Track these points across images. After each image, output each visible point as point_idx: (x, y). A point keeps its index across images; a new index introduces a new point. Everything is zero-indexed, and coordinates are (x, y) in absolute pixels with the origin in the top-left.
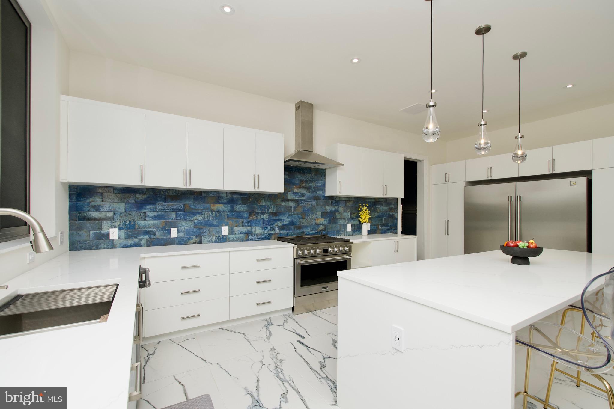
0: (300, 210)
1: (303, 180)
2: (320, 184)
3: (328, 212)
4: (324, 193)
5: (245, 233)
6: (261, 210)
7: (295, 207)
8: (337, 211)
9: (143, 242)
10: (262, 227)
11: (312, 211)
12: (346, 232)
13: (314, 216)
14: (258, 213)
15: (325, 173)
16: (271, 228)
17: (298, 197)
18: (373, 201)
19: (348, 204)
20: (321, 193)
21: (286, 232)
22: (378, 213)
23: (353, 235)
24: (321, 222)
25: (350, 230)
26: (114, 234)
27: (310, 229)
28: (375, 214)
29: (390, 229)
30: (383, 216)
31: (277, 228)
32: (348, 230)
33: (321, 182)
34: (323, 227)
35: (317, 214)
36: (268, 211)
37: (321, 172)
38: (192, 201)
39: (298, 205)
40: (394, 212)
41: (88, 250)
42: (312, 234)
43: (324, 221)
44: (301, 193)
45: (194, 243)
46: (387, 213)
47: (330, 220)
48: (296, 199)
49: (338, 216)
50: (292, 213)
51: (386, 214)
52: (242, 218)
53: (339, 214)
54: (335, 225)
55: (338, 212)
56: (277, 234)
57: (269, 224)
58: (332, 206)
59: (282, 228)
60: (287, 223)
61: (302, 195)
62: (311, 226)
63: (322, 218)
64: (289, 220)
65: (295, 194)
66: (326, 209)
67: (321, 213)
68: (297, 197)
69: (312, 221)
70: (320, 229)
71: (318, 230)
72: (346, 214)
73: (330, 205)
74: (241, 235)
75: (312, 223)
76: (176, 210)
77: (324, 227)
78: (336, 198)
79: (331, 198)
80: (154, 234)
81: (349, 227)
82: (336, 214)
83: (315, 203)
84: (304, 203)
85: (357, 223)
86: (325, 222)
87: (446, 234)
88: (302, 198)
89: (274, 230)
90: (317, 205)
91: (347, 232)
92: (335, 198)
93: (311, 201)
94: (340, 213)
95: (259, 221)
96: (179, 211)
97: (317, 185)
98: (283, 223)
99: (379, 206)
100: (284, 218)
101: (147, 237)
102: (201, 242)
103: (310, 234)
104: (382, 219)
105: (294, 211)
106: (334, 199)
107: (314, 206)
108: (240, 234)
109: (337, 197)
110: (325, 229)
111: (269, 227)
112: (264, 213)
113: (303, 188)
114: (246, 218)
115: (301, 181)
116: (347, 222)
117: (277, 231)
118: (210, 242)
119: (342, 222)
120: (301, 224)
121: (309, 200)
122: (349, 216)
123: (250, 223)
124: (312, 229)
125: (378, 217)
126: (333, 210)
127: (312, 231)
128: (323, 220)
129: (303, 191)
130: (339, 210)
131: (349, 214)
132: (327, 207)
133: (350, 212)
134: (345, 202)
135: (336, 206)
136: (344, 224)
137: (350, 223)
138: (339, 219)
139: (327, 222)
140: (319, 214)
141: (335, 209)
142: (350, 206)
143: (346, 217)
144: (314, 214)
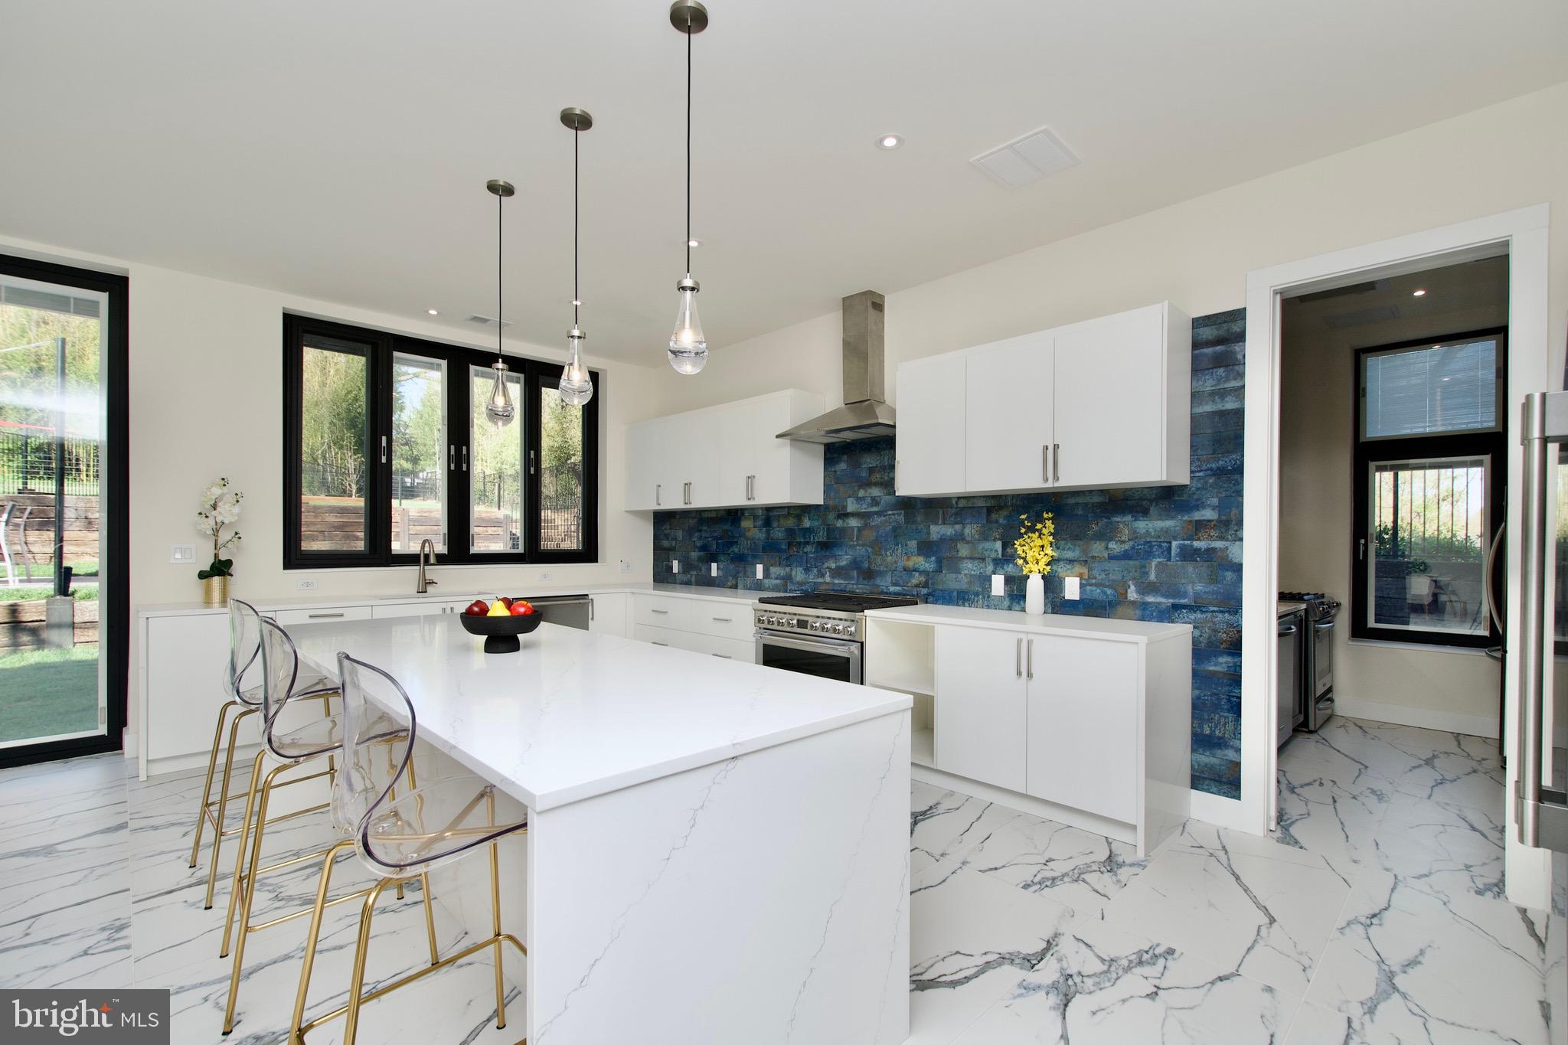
0: (869, 535)
1: (876, 467)
3: (935, 539)
5: (783, 578)
6: (805, 538)
7: (860, 529)
8: (960, 537)
9: (693, 579)
10: (805, 570)
11: (895, 537)
12: (989, 597)
13: (900, 551)
14: (800, 543)
16: (819, 571)
17: (866, 507)
18: (1096, 499)
19: (994, 516)
21: (843, 582)
22: (1124, 542)
23: (1010, 609)
24: (917, 565)
25: (1001, 593)
26: (676, 566)
27: (890, 581)
28: (1107, 548)
29: (1190, 608)
30: (1149, 554)
31: (828, 573)
32: (993, 594)
34: (920, 579)
35: (906, 545)
36: (814, 539)
38: (730, 524)
39: (866, 524)
40: (1221, 538)
41: (671, 583)
42: (895, 594)
43: (923, 563)
44: (872, 497)
45: (731, 587)
46: (1174, 544)
48: (863, 510)
49: (964, 550)
50: (855, 543)
52: (779, 550)
53: (966, 544)
54: (954, 575)
55: (966, 539)
56: (828, 583)
57: (815, 564)
58: (944, 524)
59: (837, 572)
60: (845, 563)
61: (875, 501)
62: (893, 573)
63: (919, 555)
64: (849, 557)
65: (859, 500)
66: (931, 533)
67: (916, 542)
68: (864, 506)
69: (896, 563)
70: (914, 581)
71: (909, 585)
72: (987, 545)
73: (940, 523)
74: (778, 581)
75: (895, 566)
76: (716, 538)
77: (922, 579)
78: (957, 503)
79: (944, 502)
80: (701, 570)
81: (998, 585)
82: (958, 546)
83: (902, 519)
84: (877, 521)
86: (927, 565)
88: (875, 509)
89: (823, 575)
90: (907, 522)
91: (992, 598)
92: (954, 502)
93: (894, 514)
94: (968, 542)
95: (801, 557)
96: (720, 539)
98: (838, 564)
99: (1129, 518)
100: (840, 553)
101: (695, 573)
102: (735, 587)
103: (890, 594)
104: (1144, 566)
105: (858, 539)
106: (951, 505)
107: (901, 526)
108: (777, 579)
109: (959, 498)
110: (926, 585)
111: (815, 570)
112: (808, 543)
113: (875, 484)
114: (784, 551)
115: (871, 470)
116: (990, 568)
117: (828, 579)
118: (746, 588)
119: (975, 569)
120: (872, 567)
121: (890, 512)
122: (996, 551)
123: (788, 562)
124: (896, 580)
125: (1126, 556)
128: (921, 559)
129: (876, 492)
130: (966, 534)
131: (999, 545)
132: (931, 527)
133: (999, 540)
134: (985, 510)
135: (957, 523)
136: (981, 573)
137: (1001, 571)
138: (964, 558)
139: (932, 566)
140: (913, 544)
141: (954, 533)
142: (1001, 521)
143: (986, 554)
144: (899, 545)
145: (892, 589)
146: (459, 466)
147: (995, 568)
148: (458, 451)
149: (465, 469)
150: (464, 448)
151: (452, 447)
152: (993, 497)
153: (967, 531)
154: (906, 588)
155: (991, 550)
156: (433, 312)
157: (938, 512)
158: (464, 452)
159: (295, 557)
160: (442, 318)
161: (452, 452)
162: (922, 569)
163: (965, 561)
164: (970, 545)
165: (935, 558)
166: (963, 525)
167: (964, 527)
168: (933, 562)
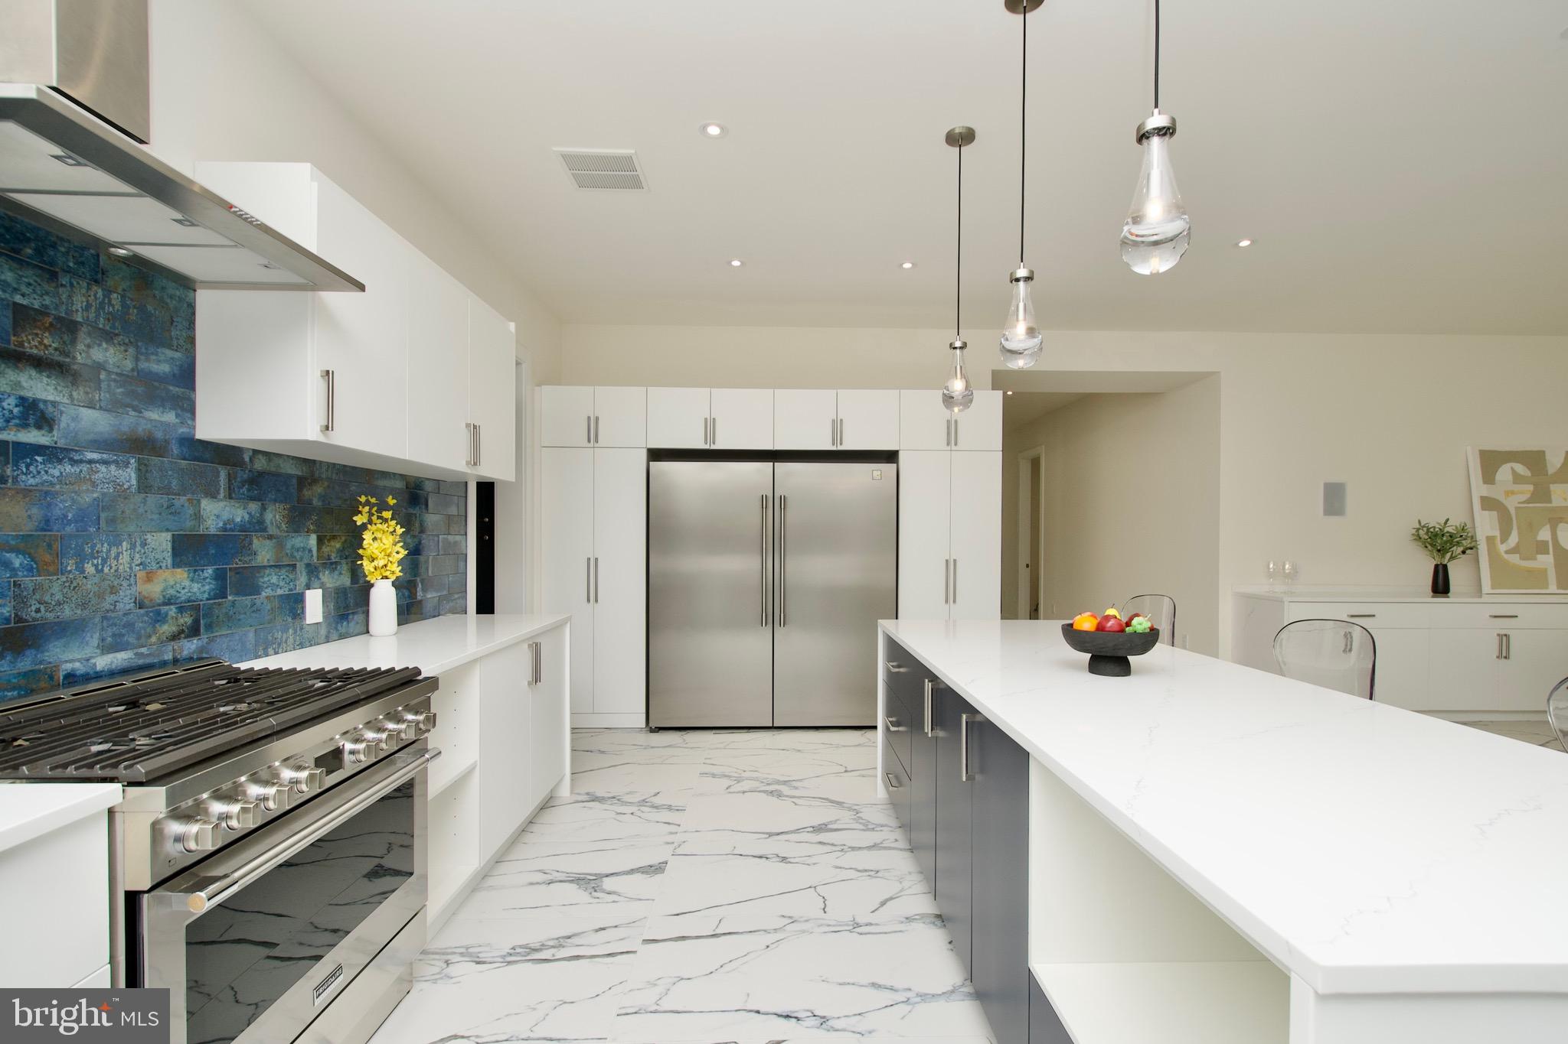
1: (43, 313)
2: (164, 368)
3: (213, 531)
4: (190, 422)
8: (256, 527)
11: (112, 521)
12: (301, 629)
13: (125, 558)
15: (192, 307)
19: (307, 493)
20: (170, 417)
22: (415, 536)
23: (328, 640)
24: (171, 592)
25: (319, 619)
27: (95, 642)
29: (447, 599)
30: (429, 550)
32: (308, 622)
33: (169, 353)
34: (182, 621)
35: (144, 544)
37: (171, 297)
40: (459, 532)
43: (187, 583)
47: (220, 576)
49: (262, 552)
51: (436, 538)
53: (268, 542)
54: (247, 600)
55: (265, 530)
58: (231, 498)
62: (104, 618)
63: (176, 565)
66: (198, 517)
67: (168, 536)
69: (113, 590)
70: (166, 629)
71: (153, 640)
72: (297, 541)
73: (222, 495)
75: (110, 599)
77: (187, 619)
78: (252, 461)
79: (225, 454)
81: (315, 606)
82: (251, 543)
83: (129, 476)
84: (45, 472)
85: (346, 580)
86: (196, 587)
87: (589, 600)
90: (144, 487)
91: (307, 628)
92: (247, 459)
93: (105, 462)
94: (270, 537)
97: (143, 365)
99: (418, 510)
103: (98, 676)
104: (426, 562)
106: (240, 464)
107: (123, 494)
109: (256, 452)
110: (192, 631)
113: (38, 365)
116: (303, 579)
119: (280, 584)
120: (28, 615)
121: (95, 456)
122: (310, 551)
124: (114, 635)
125: (416, 551)
126: (238, 520)
127: (107, 649)
128: (181, 575)
129: (39, 388)
130: (268, 522)
131: (313, 540)
132: (203, 503)
133: (315, 532)
134: (294, 481)
135: (253, 499)
136: (290, 590)
137: (316, 583)
138: (265, 567)
139: (207, 588)
140: (161, 542)
141: (247, 517)
142: (316, 502)
143: (298, 557)
144: (124, 543)
145: (103, 662)
147: (310, 579)
152: (305, 461)
153: (269, 516)
154: (143, 650)
155: (303, 549)
157: (218, 472)
162: (184, 595)
163: (267, 572)
164: (274, 541)
165: (214, 571)
166: (262, 504)
167: (264, 508)
168: (208, 580)
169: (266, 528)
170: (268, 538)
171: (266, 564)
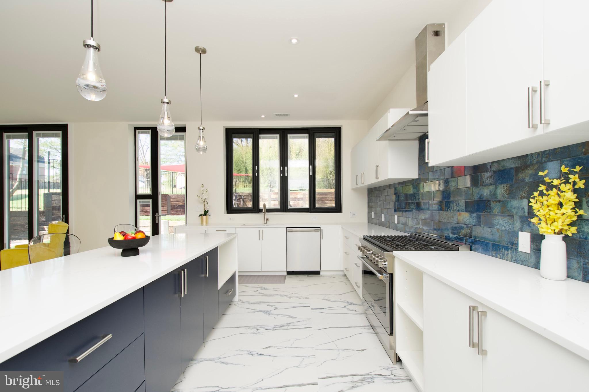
0: (439, 197)
3: (476, 199)
6: (411, 200)
8: (493, 198)
9: (377, 222)
10: (412, 219)
12: (517, 253)
13: (454, 208)
14: (410, 203)
16: (417, 221)
19: (521, 176)
21: (427, 229)
24: (465, 220)
25: (527, 249)
26: (373, 216)
27: (449, 230)
31: (420, 223)
32: (520, 250)
34: (467, 231)
35: (459, 204)
36: (415, 200)
42: (452, 240)
43: (469, 218)
50: (432, 203)
53: (498, 203)
54: (489, 229)
56: (421, 229)
57: (416, 216)
59: (425, 222)
60: (428, 216)
63: (466, 211)
66: (472, 194)
70: (463, 232)
71: (460, 234)
72: (515, 203)
74: (402, 225)
75: (453, 219)
76: (383, 201)
78: (490, 167)
81: (524, 242)
86: (470, 220)
91: (520, 254)
92: (489, 167)
98: (425, 217)
100: (426, 210)
101: (378, 219)
105: (433, 200)
110: (470, 236)
112: (413, 203)
114: (404, 208)
116: (518, 225)
117: (421, 226)
119: (505, 225)
122: (523, 209)
123: (406, 214)
124: (453, 229)
126: (486, 194)
127: (453, 233)
128: (467, 215)
130: (498, 195)
132: (474, 188)
133: (525, 198)
134: (513, 171)
135: (491, 185)
136: (510, 229)
137: (527, 229)
138: (496, 215)
139: (474, 220)
140: (462, 203)
141: (489, 194)
142: (527, 179)
143: (514, 212)
144: (455, 204)
145: (451, 236)
146: (284, 174)
147: (522, 226)
148: (284, 169)
149: (286, 175)
150: (286, 167)
151: (282, 167)
152: (520, 157)
153: (499, 192)
155: (518, 208)
156: (263, 116)
157: (478, 176)
158: (286, 169)
159: (230, 209)
160: (267, 118)
161: (282, 169)
162: (468, 223)
163: (497, 218)
164: (501, 203)
165: (476, 215)
166: (496, 186)
167: (496, 188)
168: (475, 218)
169: (497, 197)
170: (498, 202)
171: (496, 213)
